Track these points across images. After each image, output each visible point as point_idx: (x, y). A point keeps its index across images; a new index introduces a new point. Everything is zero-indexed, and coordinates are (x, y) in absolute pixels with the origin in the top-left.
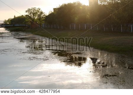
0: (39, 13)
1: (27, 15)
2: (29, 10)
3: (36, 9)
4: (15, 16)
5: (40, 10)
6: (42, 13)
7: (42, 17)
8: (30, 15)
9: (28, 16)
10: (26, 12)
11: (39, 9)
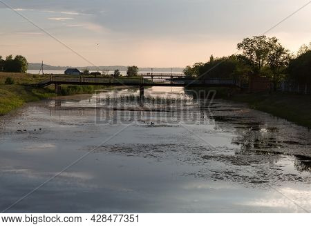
0: (272, 52)
1: (239, 56)
2: (246, 43)
3: (267, 41)
4: (212, 58)
5: (277, 44)
6: (281, 51)
7: (281, 63)
8: (249, 57)
9: (244, 57)
10: (239, 47)
11: (275, 41)
